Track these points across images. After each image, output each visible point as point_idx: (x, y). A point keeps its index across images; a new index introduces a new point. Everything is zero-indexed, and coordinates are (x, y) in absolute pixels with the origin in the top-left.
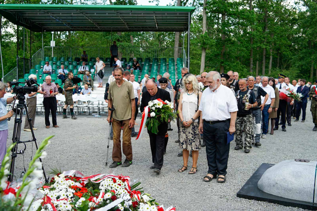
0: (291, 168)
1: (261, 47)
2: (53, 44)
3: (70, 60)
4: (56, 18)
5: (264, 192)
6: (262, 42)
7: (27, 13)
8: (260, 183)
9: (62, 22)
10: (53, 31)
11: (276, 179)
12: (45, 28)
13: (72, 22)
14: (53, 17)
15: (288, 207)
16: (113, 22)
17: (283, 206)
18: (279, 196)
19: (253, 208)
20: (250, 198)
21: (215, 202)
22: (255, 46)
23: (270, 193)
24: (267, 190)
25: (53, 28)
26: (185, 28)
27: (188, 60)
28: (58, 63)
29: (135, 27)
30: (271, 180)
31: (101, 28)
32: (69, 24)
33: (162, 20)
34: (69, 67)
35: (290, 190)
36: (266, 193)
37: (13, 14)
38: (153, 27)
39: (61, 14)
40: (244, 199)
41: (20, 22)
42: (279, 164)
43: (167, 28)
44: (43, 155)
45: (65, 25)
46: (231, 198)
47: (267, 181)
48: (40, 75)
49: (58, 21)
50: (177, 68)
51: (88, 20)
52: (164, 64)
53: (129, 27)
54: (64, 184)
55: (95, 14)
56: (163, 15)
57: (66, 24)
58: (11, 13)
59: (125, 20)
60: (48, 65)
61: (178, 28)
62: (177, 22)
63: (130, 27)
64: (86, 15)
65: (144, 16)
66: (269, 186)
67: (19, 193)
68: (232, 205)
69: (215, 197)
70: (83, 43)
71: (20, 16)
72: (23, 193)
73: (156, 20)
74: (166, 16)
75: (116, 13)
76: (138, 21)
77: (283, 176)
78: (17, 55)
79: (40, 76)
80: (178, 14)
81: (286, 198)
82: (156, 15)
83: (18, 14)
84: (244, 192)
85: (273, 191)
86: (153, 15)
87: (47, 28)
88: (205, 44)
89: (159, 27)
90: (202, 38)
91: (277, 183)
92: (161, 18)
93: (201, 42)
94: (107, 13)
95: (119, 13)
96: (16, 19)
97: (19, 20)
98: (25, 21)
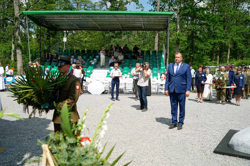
1: (222, 42)
2: (65, 40)
3: (78, 52)
6: (223, 38)
7: (48, 17)
8: (230, 143)
9: (72, 23)
10: (65, 30)
11: (243, 140)
12: (60, 28)
13: (80, 23)
14: (66, 20)
16: (111, 23)
17: (248, 160)
18: (245, 153)
20: (223, 154)
22: (216, 41)
23: (239, 151)
24: (236, 148)
25: (66, 28)
26: (164, 28)
27: (167, 52)
28: (69, 54)
29: (127, 27)
30: (239, 141)
31: (101, 28)
32: (77, 25)
33: (148, 22)
36: (235, 151)
38: (140, 27)
39: (72, 18)
40: (219, 155)
41: (42, 24)
42: (244, 130)
43: (151, 28)
44: (107, 116)
45: (75, 25)
47: (236, 142)
49: (70, 23)
50: (158, 58)
51: (92, 22)
52: (148, 55)
55: (98, 17)
56: (148, 19)
58: (36, 17)
59: (119, 22)
61: (159, 28)
62: (159, 23)
63: (123, 27)
65: (134, 19)
66: (238, 145)
70: (86, 39)
71: (42, 20)
73: (143, 22)
74: (151, 19)
75: (113, 17)
76: (130, 23)
77: (248, 138)
78: (40, 48)
80: (160, 17)
82: (143, 18)
83: (41, 18)
84: (219, 150)
85: (241, 149)
86: (141, 18)
87: (61, 28)
88: (178, 40)
89: (145, 27)
90: (177, 35)
91: (244, 144)
92: (146, 21)
93: (175, 38)
94: (106, 17)
95: (115, 17)
96: (39, 22)
97: (42, 22)
98: (46, 23)
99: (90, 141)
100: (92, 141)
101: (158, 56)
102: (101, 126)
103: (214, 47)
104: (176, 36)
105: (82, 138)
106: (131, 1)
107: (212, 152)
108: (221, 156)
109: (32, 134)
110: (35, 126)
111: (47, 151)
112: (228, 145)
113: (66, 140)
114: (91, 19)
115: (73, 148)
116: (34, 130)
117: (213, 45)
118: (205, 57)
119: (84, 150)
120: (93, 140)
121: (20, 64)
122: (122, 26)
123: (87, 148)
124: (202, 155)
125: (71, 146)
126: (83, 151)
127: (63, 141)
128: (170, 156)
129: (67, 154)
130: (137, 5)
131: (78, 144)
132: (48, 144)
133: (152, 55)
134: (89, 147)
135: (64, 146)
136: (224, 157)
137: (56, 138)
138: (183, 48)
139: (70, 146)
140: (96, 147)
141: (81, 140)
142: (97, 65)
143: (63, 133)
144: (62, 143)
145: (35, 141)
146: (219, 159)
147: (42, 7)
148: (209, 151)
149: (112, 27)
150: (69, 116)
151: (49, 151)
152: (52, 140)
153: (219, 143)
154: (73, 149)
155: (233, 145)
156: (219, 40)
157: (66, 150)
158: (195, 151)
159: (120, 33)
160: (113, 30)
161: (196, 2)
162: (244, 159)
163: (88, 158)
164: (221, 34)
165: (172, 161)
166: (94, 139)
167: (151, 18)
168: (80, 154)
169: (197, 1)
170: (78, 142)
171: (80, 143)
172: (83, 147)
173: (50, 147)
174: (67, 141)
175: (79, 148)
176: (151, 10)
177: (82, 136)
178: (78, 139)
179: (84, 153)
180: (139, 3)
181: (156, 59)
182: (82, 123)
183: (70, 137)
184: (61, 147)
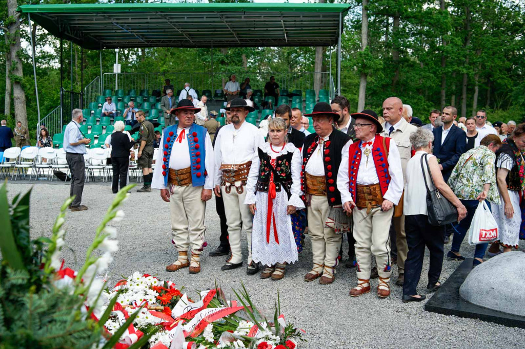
0: (518, 264)
1: (460, 71)
2: (117, 68)
3: (145, 94)
4: (122, 26)
5: (471, 303)
7: (76, 18)
8: (463, 288)
9: (131, 32)
10: (117, 48)
11: (491, 281)
12: (105, 43)
13: (148, 32)
14: (118, 25)
15: (512, 328)
16: (216, 31)
17: (503, 327)
18: (496, 309)
19: (453, 329)
20: (447, 312)
21: (389, 318)
22: (450, 70)
23: (481, 305)
24: (476, 300)
25: (118, 43)
26: (332, 41)
27: (337, 92)
29: (250, 40)
30: (482, 283)
31: (195, 41)
32: (143, 35)
33: (295, 27)
34: (144, 104)
35: (516, 300)
36: (474, 304)
37: (54, 20)
38: (280, 39)
39: (130, 19)
40: (436, 314)
41: (66, 33)
43: (303, 41)
44: (119, 217)
45: (137, 37)
46: (415, 313)
47: (476, 285)
48: (97, 119)
49: (125, 31)
51: (174, 29)
52: (298, 100)
54: (142, 282)
55: (186, 18)
56: (297, 19)
57: (139, 36)
58: (51, 18)
59: (233, 28)
60: (110, 103)
61: (321, 41)
62: (320, 29)
63: (242, 40)
64: (171, 20)
66: (480, 292)
67: (81, 277)
68: (418, 324)
69: (388, 309)
70: (165, 68)
71: (65, 24)
72: (87, 277)
73: (285, 27)
74: (302, 21)
75: (219, 16)
76: (256, 29)
77: (503, 276)
78: (61, 87)
79: (98, 121)
80: (321, 17)
81: (509, 314)
82: (285, 19)
83: (62, 20)
84: (436, 304)
85: (487, 301)
86: (279, 19)
87: (108, 43)
89: (291, 39)
90: (361, 57)
91: (493, 288)
92: (293, 24)
94: (205, 17)
95: (224, 16)
96: (58, 28)
97: (64, 30)
98: (74, 33)
99: (74, 277)
100: (78, 278)
102: (100, 242)
105: (54, 271)
107: (422, 309)
108: (441, 317)
112: (458, 293)
113: (7, 275)
114: (171, 23)
117: (441, 78)
119: (48, 299)
125: (18, 291)
126: (44, 304)
133: (305, 100)
136: (448, 319)
139: (15, 290)
149: (218, 39)
154: (23, 298)
155: (468, 293)
156: (455, 67)
160: (220, 46)
162: (492, 323)
163: (55, 321)
167: (302, 18)
168: (33, 308)
174: (7, 277)
179: (44, 307)
182: (55, 235)
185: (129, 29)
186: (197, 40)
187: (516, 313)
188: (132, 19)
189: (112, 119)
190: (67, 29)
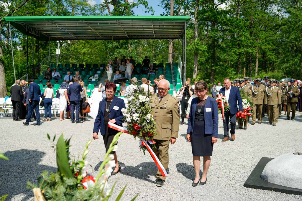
2: (58, 52)
3: (75, 66)
4: (62, 28)
5: (268, 182)
6: (250, 46)
7: (36, 24)
8: (263, 173)
9: (67, 31)
10: (58, 40)
11: (278, 170)
12: (51, 37)
13: (77, 31)
14: (60, 28)
15: (291, 195)
16: (115, 31)
17: (286, 194)
18: (281, 185)
20: (256, 187)
22: (242, 50)
23: (273, 183)
24: (270, 180)
25: (59, 37)
26: (180, 36)
27: (184, 65)
28: (64, 70)
29: (135, 36)
30: (274, 171)
31: (103, 37)
32: (73, 33)
33: (160, 28)
35: (292, 180)
36: (270, 183)
37: (23, 25)
38: (151, 35)
40: (250, 189)
41: (30, 32)
42: (279, 157)
43: (163, 36)
47: (270, 172)
49: (64, 31)
50: (173, 72)
51: (92, 30)
52: (161, 69)
53: (129, 36)
55: (98, 24)
56: (160, 24)
57: (71, 34)
58: (21, 24)
59: (125, 29)
61: (173, 36)
62: (173, 30)
65: (143, 26)
66: (273, 176)
70: (84, 50)
71: (29, 27)
73: (154, 29)
74: (163, 25)
75: (117, 23)
76: (138, 30)
77: (285, 167)
78: (27, 63)
80: (174, 23)
81: (288, 187)
82: (154, 24)
83: (27, 25)
84: (250, 183)
85: (277, 181)
86: (151, 25)
87: (53, 37)
88: (197, 50)
89: (157, 35)
90: (195, 44)
91: (280, 174)
92: (158, 27)
93: (193, 48)
94: (109, 23)
95: (120, 23)
96: (25, 29)
97: (29, 31)
98: (34, 32)
99: (94, 181)
100: (96, 181)
101: (173, 69)
103: (239, 58)
104: (194, 46)
105: (83, 178)
106: (139, 4)
107: (242, 186)
108: (253, 190)
109: (20, 171)
110: (23, 160)
111: (39, 197)
112: (261, 177)
113: (64, 181)
114: (90, 26)
115: (73, 191)
116: (22, 166)
117: (238, 55)
118: (230, 70)
119: (87, 193)
120: (98, 180)
121: (2, 83)
122: (128, 34)
123: (90, 191)
124: (230, 190)
125: (70, 189)
126: (86, 195)
127: (60, 183)
128: (192, 192)
129: (65, 199)
130: (146, 8)
131: (79, 185)
132: (41, 187)
133: (165, 69)
134: (92, 189)
135: (61, 189)
136: (257, 191)
137: (51, 179)
138: (203, 59)
139: (68, 188)
140: (101, 188)
141: (82, 180)
142: (98, 83)
143: (59, 173)
144: (59, 185)
145: (24, 181)
146: (251, 194)
147: (28, 12)
148: (238, 184)
149: (116, 35)
150: (67, 150)
151: (42, 197)
152: (45, 182)
153: (250, 175)
154: (73, 193)
155: (266, 177)
156: (245, 49)
157: (63, 195)
158: (222, 186)
159: (126, 42)
160: (117, 39)
161: (216, 4)
162: (280, 192)
164: (247, 42)
165: (194, 198)
166: (99, 178)
168: (81, 198)
169: (218, 3)
170: (79, 183)
171: (81, 184)
172: (85, 189)
173: (43, 192)
175: (81, 191)
176: (163, 14)
177: (84, 175)
178: (79, 179)
179: (86, 197)
180: (149, 6)
181: (171, 74)
182: (84, 159)
183: (69, 177)
184: (57, 191)
185: (66, 30)
186: (104, 36)
187: (292, 187)
188: (68, 24)
189: (57, 81)
190: (31, 29)
